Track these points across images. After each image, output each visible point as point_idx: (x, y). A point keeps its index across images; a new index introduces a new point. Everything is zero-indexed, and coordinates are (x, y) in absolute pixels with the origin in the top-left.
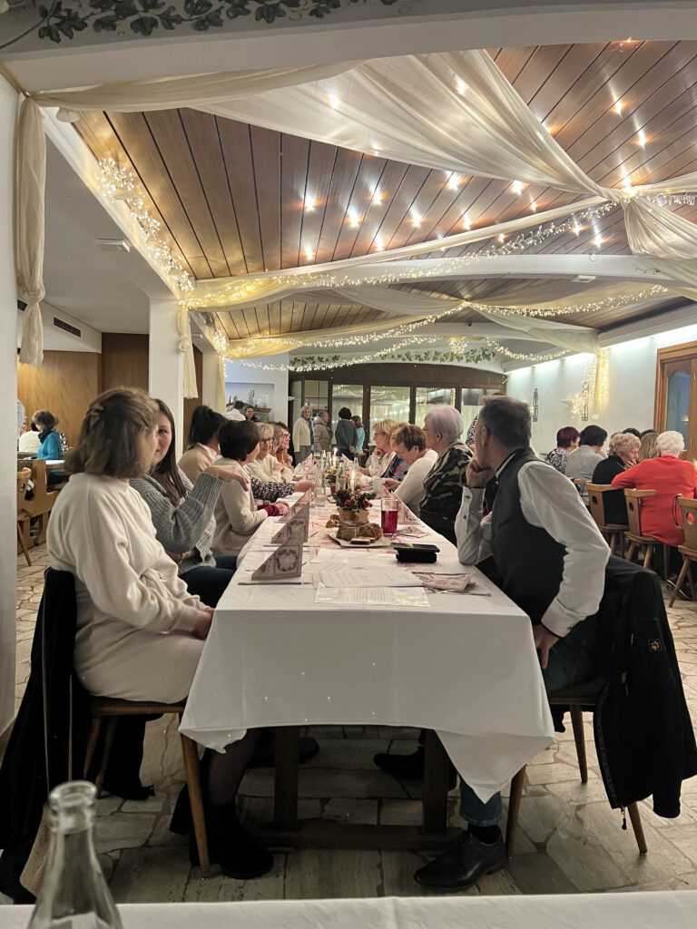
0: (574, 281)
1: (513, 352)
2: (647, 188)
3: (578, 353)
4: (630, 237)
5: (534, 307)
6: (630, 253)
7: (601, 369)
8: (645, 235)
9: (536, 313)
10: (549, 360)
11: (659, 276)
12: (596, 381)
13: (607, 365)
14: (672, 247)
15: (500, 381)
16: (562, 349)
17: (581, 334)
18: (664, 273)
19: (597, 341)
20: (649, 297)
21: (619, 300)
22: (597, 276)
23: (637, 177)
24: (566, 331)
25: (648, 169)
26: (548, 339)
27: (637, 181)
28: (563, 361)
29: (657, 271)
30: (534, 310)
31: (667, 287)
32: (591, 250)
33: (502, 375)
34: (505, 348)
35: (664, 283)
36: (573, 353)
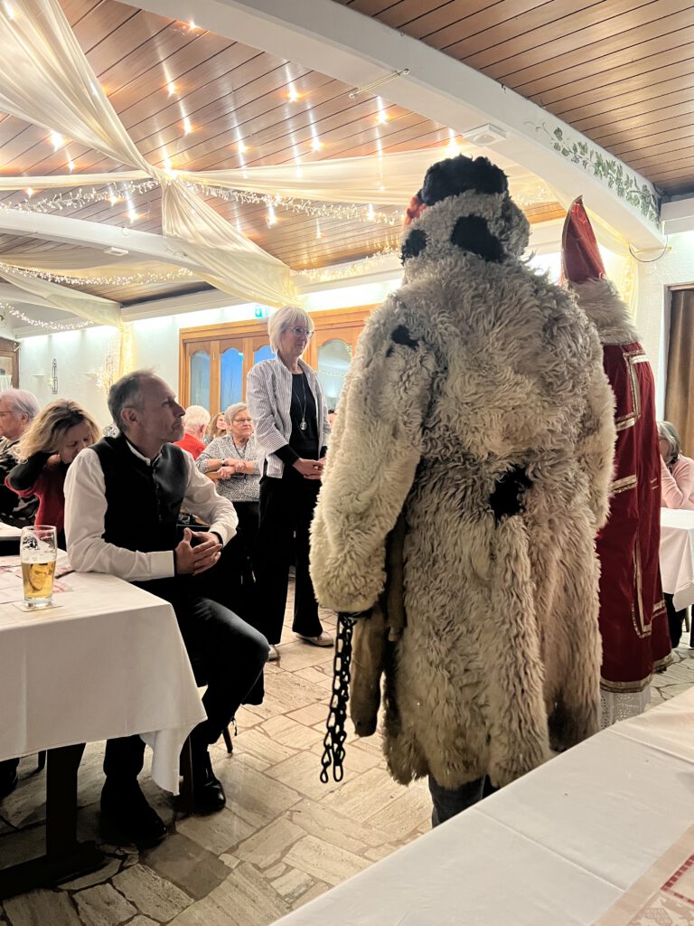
0: (108, 252)
1: (31, 318)
2: (187, 174)
3: (101, 325)
4: (164, 217)
5: (59, 272)
6: (160, 233)
7: (125, 343)
8: (181, 221)
9: (62, 279)
10: (71, 329)
11: (186, 260)
12: (121, 356)
13: (130, 340)
14: (204, 236)
16: (85, 320)
17: (104, 306)
18: (191, 258)
19: (120, 314)
20: (176, 278)
21: (149, 278)
22: (130, 251)
23: (177, 161)
24: (88, 302)
25: (187, 156)
26: (70, 308)
27: (177, 165)
28: (83, 332)
29: (185, 255)
30: (60, 276)
31: (191, 270)
32: (124, 223)
33: (13, 342)
34: (21, 313)
35: (190, 267)
36: (96, 325)
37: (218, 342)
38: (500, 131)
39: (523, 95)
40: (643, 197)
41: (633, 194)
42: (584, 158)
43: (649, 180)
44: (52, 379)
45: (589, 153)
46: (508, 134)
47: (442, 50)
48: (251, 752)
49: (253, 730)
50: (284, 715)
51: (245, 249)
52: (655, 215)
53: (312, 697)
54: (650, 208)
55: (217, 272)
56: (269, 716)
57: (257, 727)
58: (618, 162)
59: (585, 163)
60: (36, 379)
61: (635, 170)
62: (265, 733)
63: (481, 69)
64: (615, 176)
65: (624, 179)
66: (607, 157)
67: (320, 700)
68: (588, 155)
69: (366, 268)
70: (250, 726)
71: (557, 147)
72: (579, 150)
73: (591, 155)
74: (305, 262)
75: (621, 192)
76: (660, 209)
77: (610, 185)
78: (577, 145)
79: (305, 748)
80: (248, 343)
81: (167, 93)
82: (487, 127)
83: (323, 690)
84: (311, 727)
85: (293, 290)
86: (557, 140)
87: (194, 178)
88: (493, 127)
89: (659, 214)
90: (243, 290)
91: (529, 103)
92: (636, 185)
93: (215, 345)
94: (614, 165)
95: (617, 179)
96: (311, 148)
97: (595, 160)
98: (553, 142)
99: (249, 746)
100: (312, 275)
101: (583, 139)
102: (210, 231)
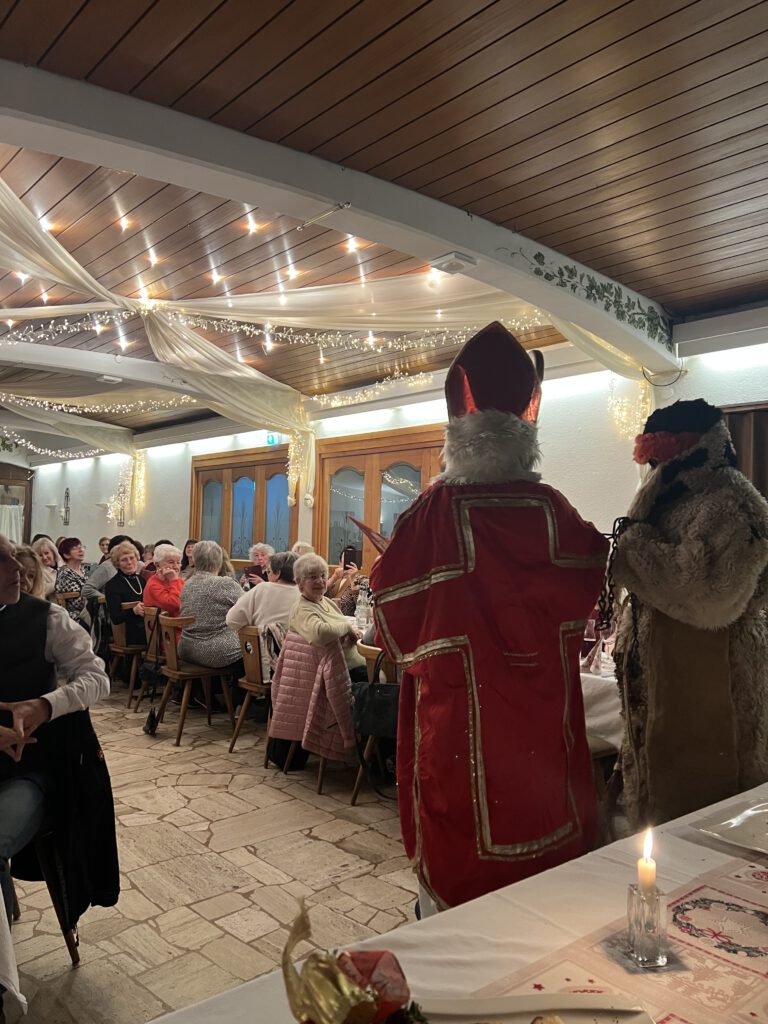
0: (102, 380)
1: (37, 447)
2: (164, 303)
3: (112, 453)
4: (152, 346)
5: (58, 401)
6: (157, 360)
7: (137, 472)
8: (168, 349)
9: (60, 408)
10: (80, 458)
11: (186, 387)
12: (132, 485)
13: (143, 469)
14: (198, 363)
15: (25, 477)
16: (95, 448)
17: (115, 433)
18: (191, 385)
19: (133, 441)
20: (179, 405)
21: (150, 405)
22: (124, 379)
23: (154, 290)
24: (98, 429)
25: (164, 285)
26: (78, 435)
27: (154, 294)
28: (97, 460)
29: (184, 382)
30: (57, 405)
31: (195, 398)
32: (116, 351)
33: (27, 470)
34: (27, 441)
35: (193, 395)
36: (107, 453)
37: (230, 470)
38: (469, 259)
39: (492, 221)
40: (649, 319)
41: (637, 317)
42: (573, 281)
43: (657, 302)
44: (63, 510)
45: (579, 277)
46: (478, 261)
47: (392, 181)
48: (131, 952)
49: (145, 926)
50: (188, 906)
51: (245, 375)
52: (667, 338)
53: (230, 883)
54: (659, 330)
55: (219, 398)
56: (171, 906)
57: (151, 922)
58: (616, 285)
59: (574, 287)
60: (48, 510)
61: (639, 291)
62: (157, 929)
63: (442, 198)
64: (613, 298)
65: (624, 301)
66: (601, 280)
67: (237, 888)
68: (577, 279)
69: (377, 393)
70: (143, 919)
71: (538, 272)
72: (566, 273)
73: (582, 278)
74: (316, 387)
75: (620, 315)
76: (671, 330)
77: (607, 308)
78: (564, 270)
79: (193, 948)
80: (260, 471)
81: (120, 228)
82: (452, 256)
83: (245, 875)
84: (212, 922)
85: (304, 417)
86: (537, 265)
87: (173, 308)
88: (459, 255)
89: (671, 335)
90: (249, 417)
91: (501, 228)
92: (639, 307)
93: (227, 473)
94: (611, 286)
95: (616, 301)
96: (288, 276)
97: (586, 283)
98: (534, 268)
99: (132, 944)
100: (323, 401)
101: (570, 263)
102: (202, 357)
